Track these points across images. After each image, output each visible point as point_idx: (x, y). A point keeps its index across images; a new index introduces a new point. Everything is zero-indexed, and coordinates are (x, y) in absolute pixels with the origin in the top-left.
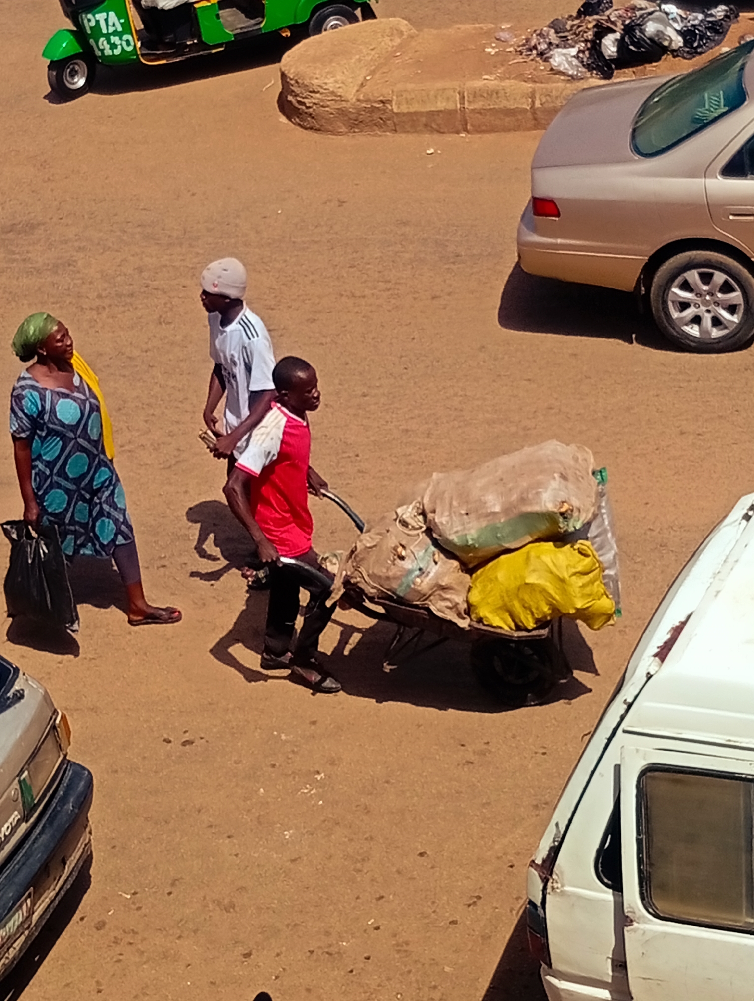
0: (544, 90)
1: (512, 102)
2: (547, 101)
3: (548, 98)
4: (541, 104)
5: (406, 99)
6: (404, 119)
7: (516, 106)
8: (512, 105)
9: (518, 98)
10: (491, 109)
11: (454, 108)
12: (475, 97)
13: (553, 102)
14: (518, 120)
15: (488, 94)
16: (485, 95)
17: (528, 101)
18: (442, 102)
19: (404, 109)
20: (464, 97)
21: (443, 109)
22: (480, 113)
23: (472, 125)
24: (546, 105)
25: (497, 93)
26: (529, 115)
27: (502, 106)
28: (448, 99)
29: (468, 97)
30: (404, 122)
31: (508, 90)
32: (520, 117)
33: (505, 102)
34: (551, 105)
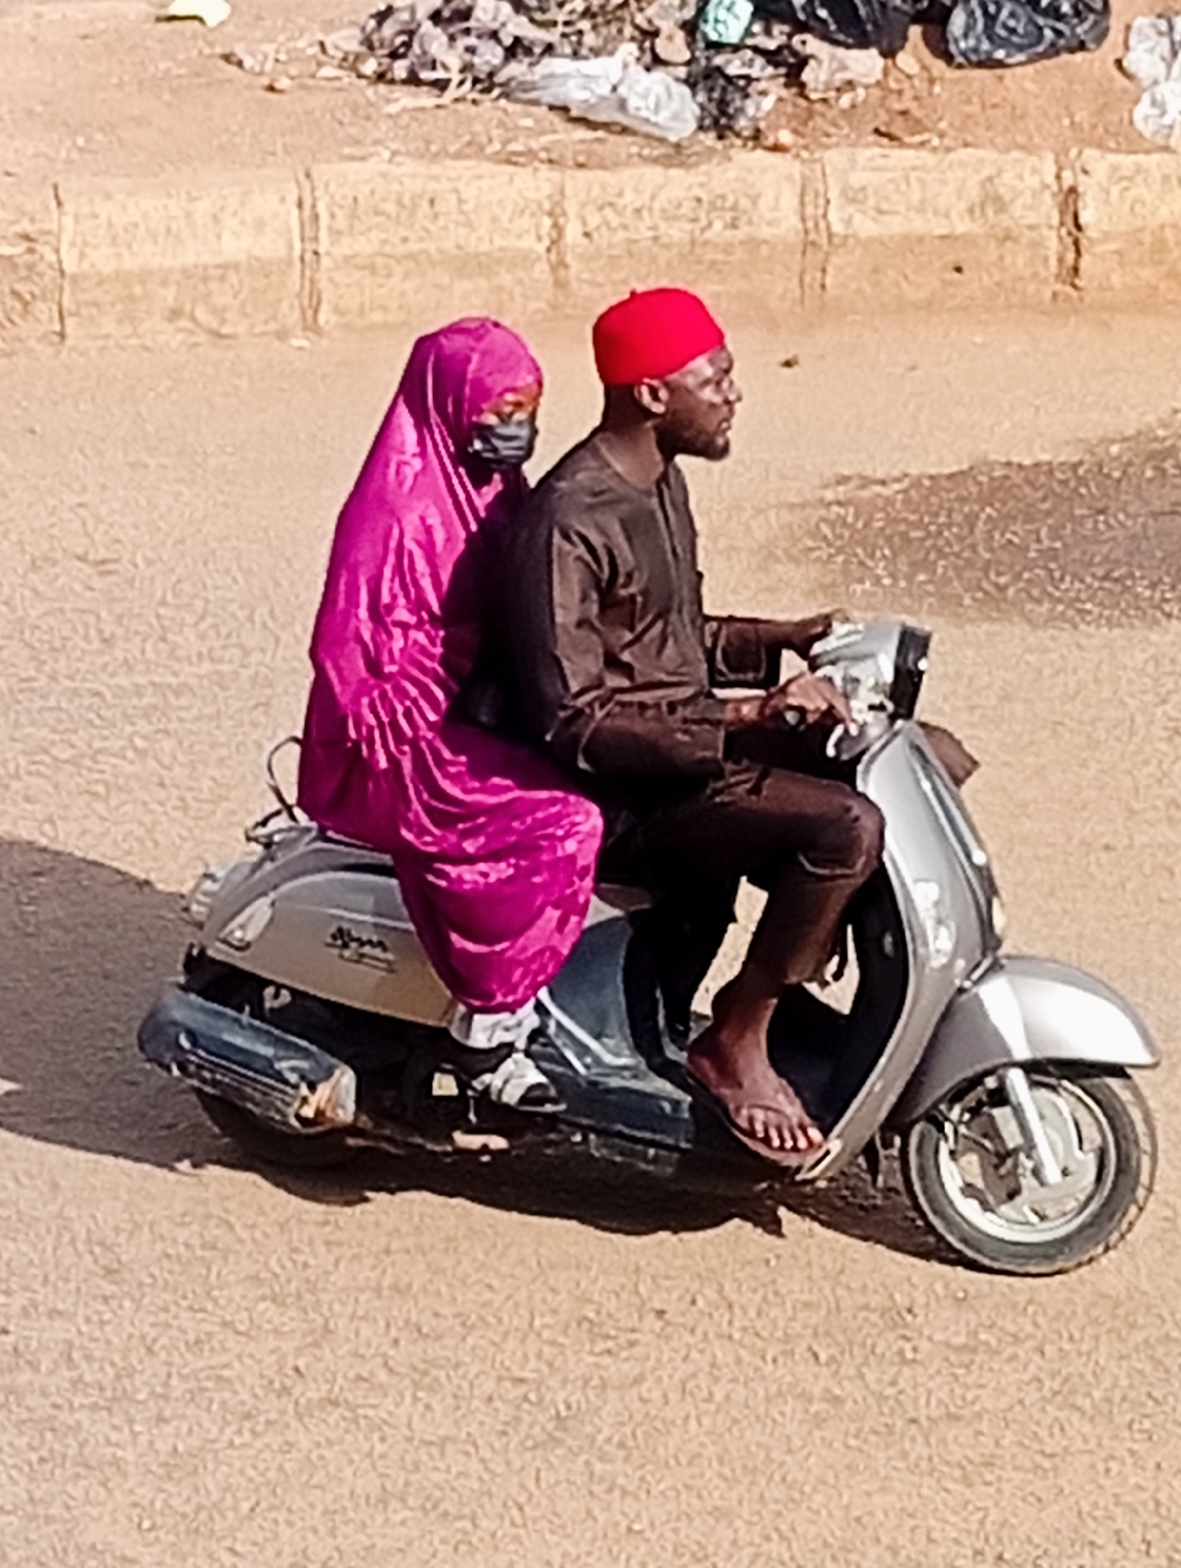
0: (596, 191)
1: (482, 232)
2: (608, 224)
3: (609, 213)
4: (587, 235)
5: (110, 224)
6: (98, 294)
7: (498, 241)
8: (480, 241)
9: (505, 218)
10: (410, 256)
11: (282, 252)
12: (353, 215)
13: (625, 227)
14: (500, 289)
15: (400, 203)
16: (391, 207)
17: (538, 226)
18: (236, 234)
19: (103, 260)
20: (316, 217)
21: (242, 258)
22: (372, 269)
23: (337, 310)
24: (602, 239)
25: (432, 202)
26: (541, 270)
27: (448, 245)
28: (260, 224)
29: (333, 216)
30: (96, 304)
31: (469, 193)
32: (507, 279)
33: (462, 231)
34: (621, 235)
